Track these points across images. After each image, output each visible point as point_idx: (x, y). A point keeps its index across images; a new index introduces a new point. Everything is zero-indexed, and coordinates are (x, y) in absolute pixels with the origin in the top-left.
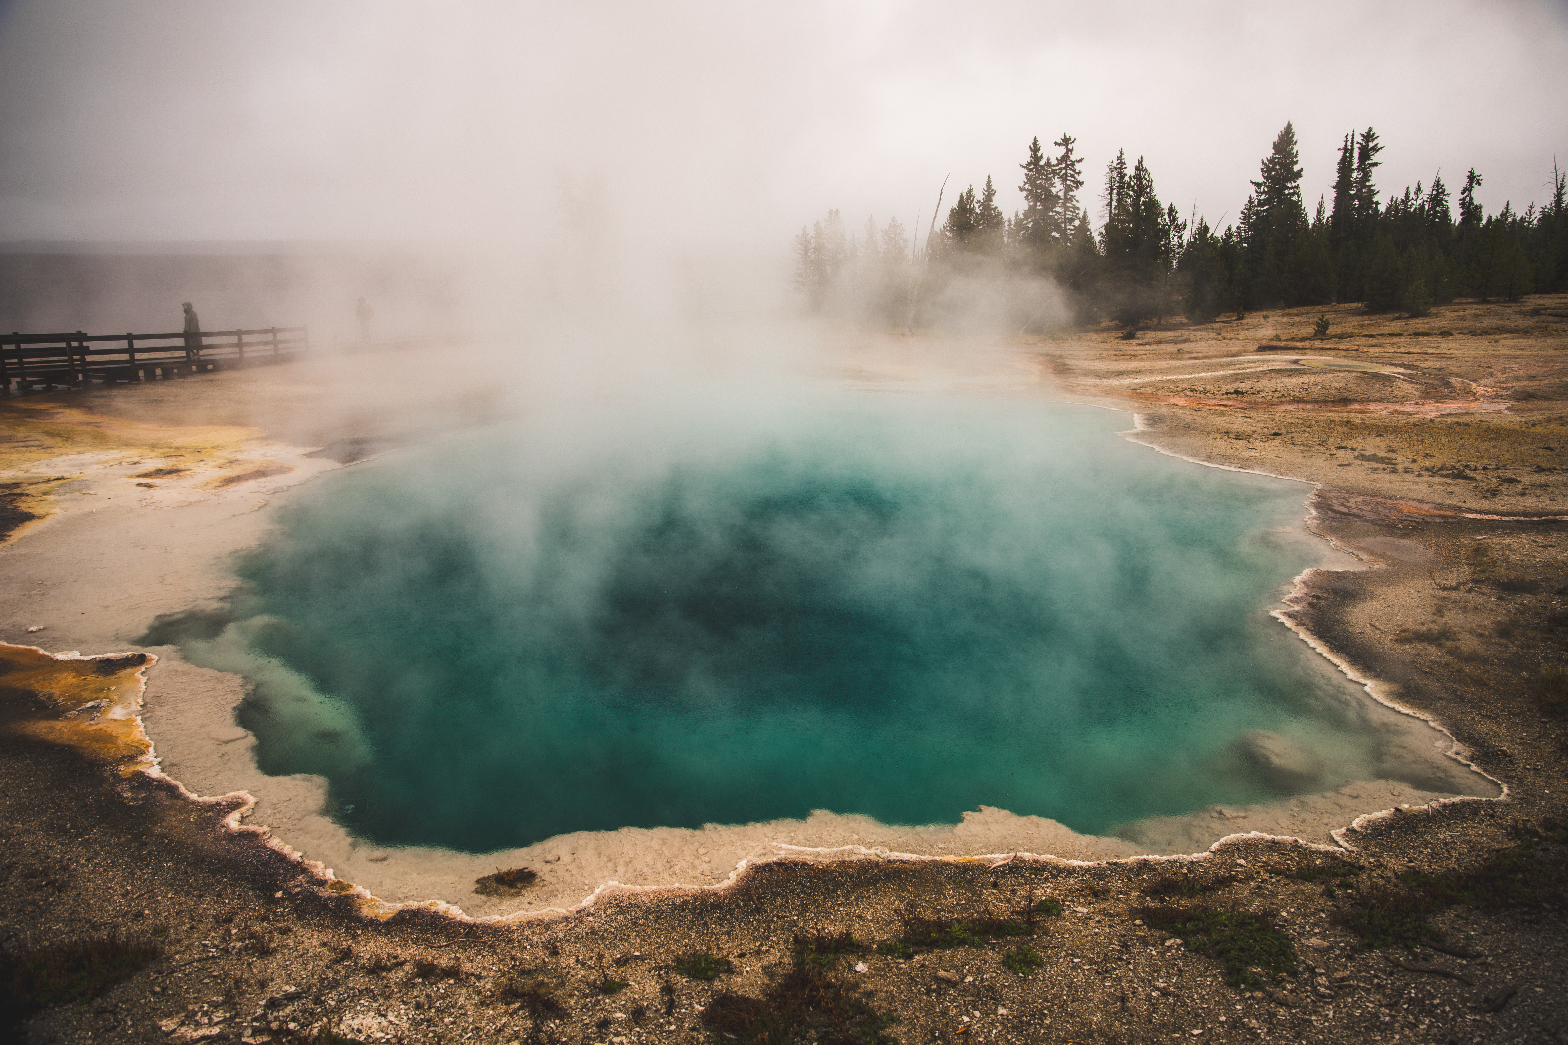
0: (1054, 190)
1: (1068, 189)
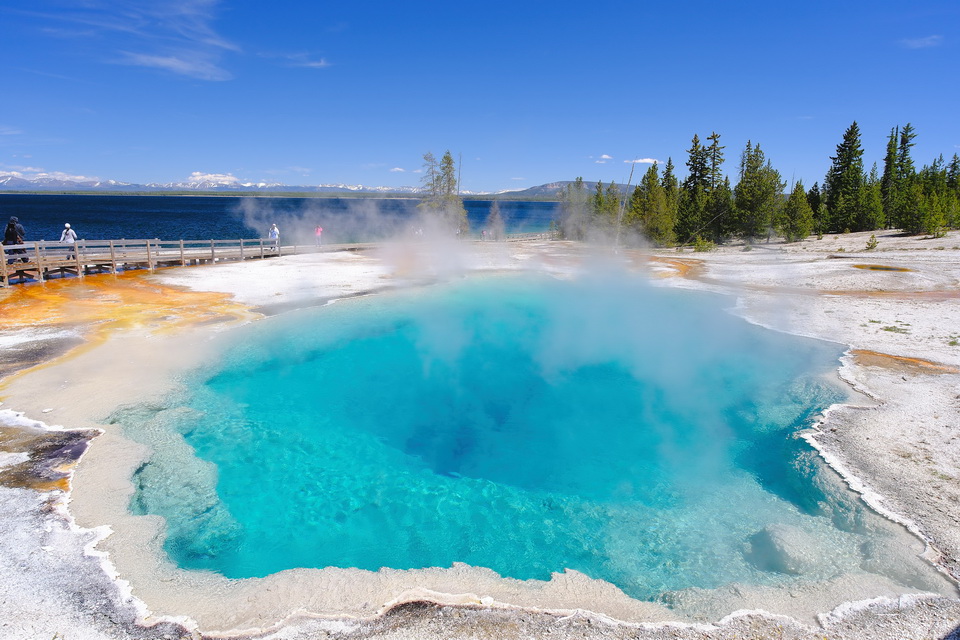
0: (707, 165)
1: (715, 164)
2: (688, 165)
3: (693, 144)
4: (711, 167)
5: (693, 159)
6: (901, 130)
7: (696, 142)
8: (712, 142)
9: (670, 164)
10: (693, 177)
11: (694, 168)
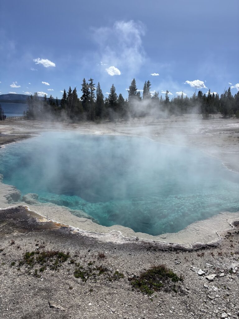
0: (89, 91)
1: (92, 91)
2: (82, 90)
3: (83, 82)
4: (91, 92)
5: (83, 88)
7: (84, 81)
8: (90, 82)
10: (84, 95)
11: (84, 92)
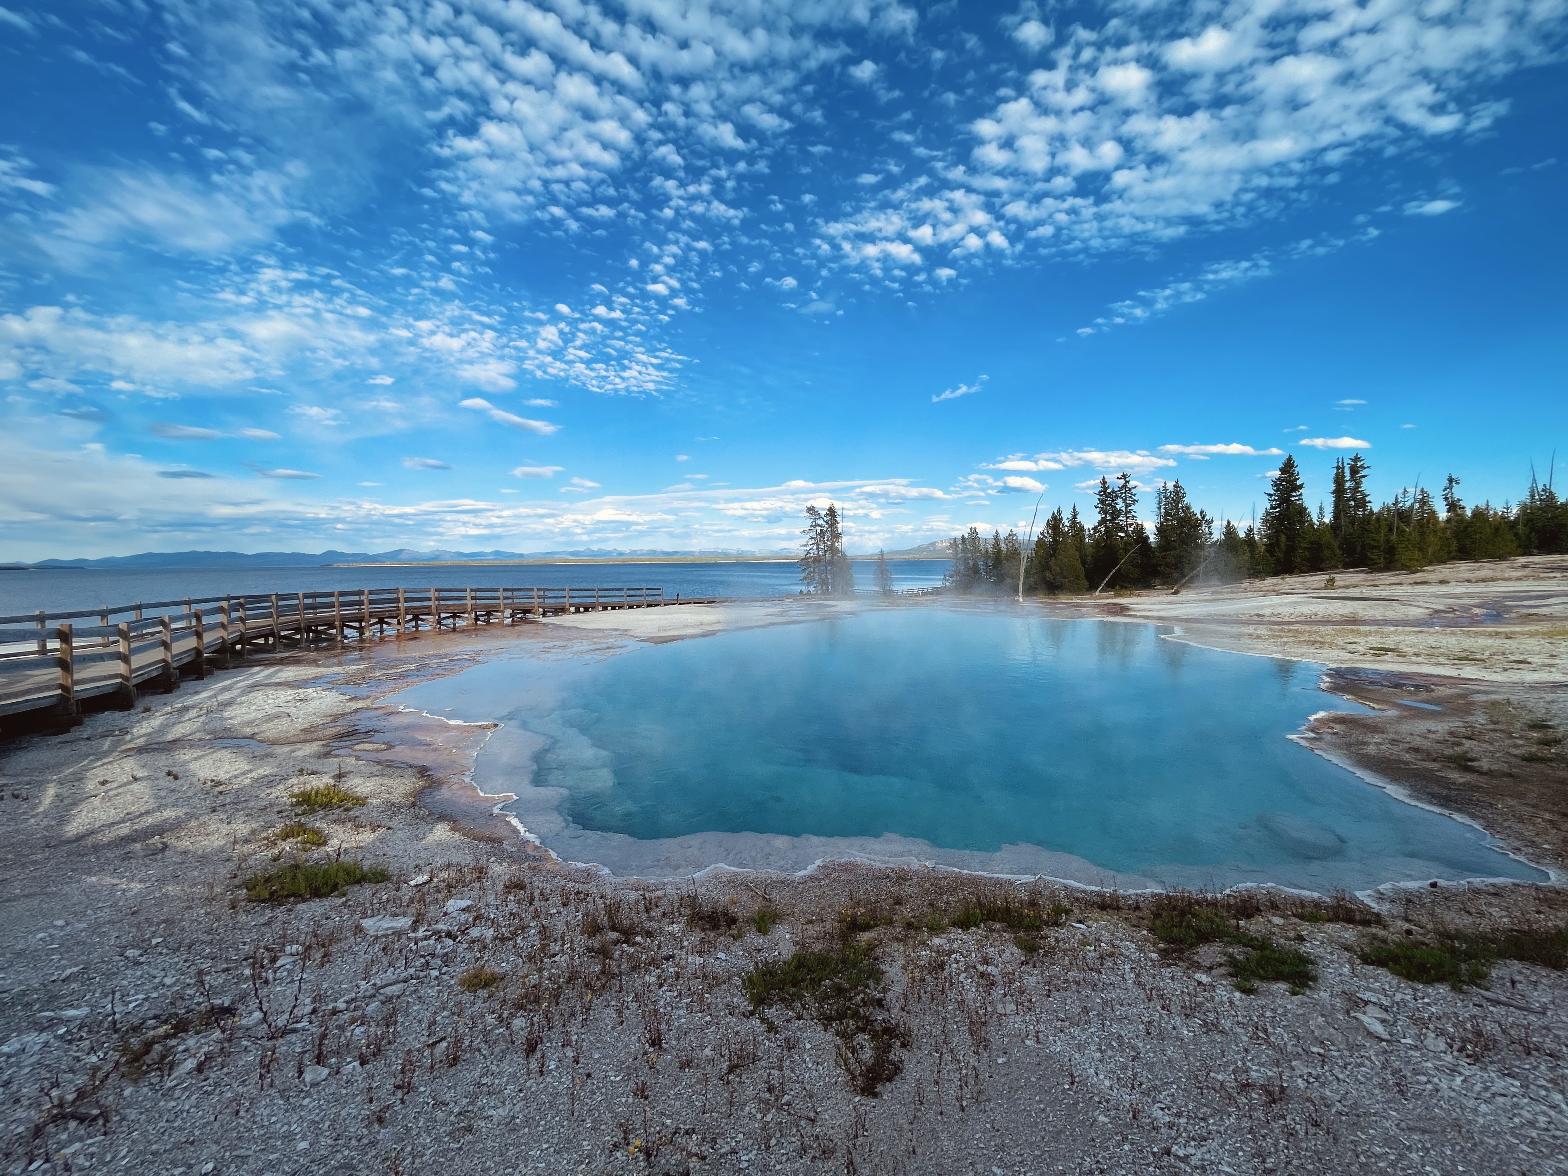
2: (1096, 508)
3: (1101, 485)
4: (1123, 509)
6: (1347, 461)
7: (1104, 483)
9: (1074, 509)
10: (1103, 521)
